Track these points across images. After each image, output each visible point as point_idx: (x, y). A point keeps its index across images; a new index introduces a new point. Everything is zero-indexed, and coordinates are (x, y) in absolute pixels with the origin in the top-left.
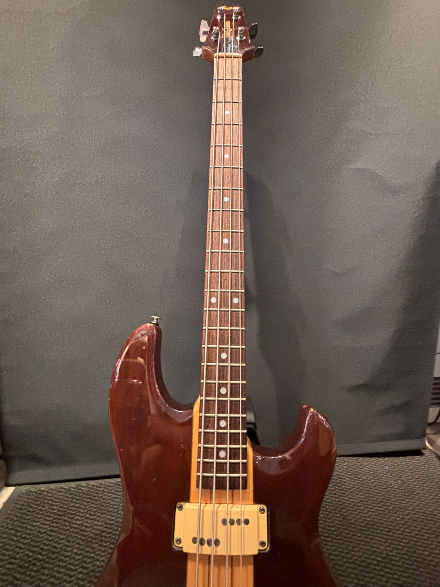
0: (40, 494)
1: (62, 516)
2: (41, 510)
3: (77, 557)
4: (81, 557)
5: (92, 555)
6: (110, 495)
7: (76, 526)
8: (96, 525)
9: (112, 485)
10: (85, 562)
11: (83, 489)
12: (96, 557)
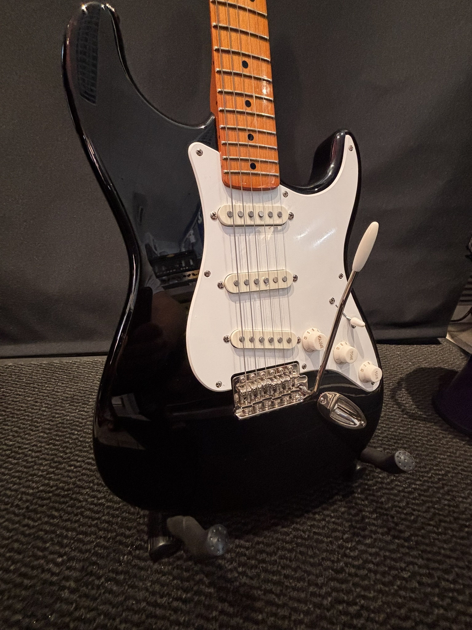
0: (7, 368)
1: (31, 384)
2: (6, 380)
3: (45, 413)
4: (49, 413)
5: (63, 412)
6: (85, 369)
7: (46, 391)
8: (68, 391)
9: (87, 363)
10: (54, 417)
11: (55, 364)
12: (65, 413)
